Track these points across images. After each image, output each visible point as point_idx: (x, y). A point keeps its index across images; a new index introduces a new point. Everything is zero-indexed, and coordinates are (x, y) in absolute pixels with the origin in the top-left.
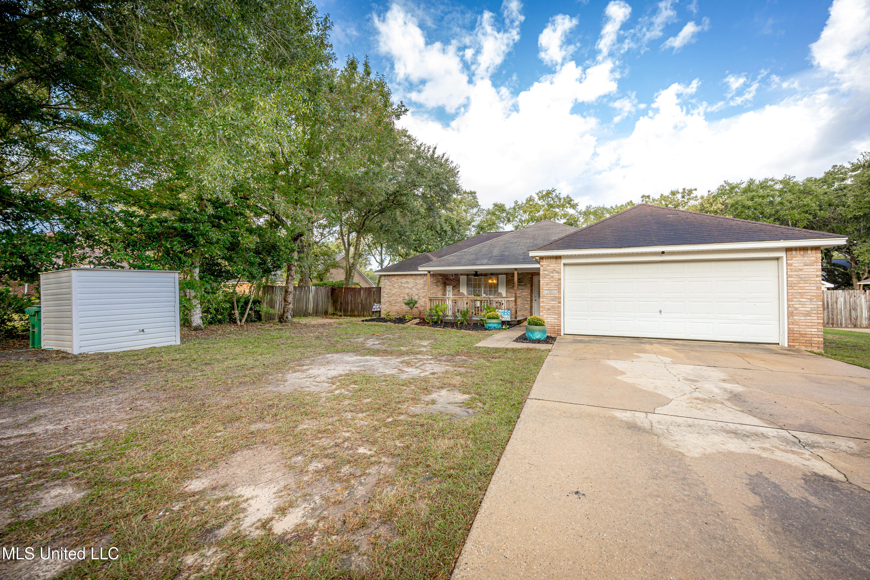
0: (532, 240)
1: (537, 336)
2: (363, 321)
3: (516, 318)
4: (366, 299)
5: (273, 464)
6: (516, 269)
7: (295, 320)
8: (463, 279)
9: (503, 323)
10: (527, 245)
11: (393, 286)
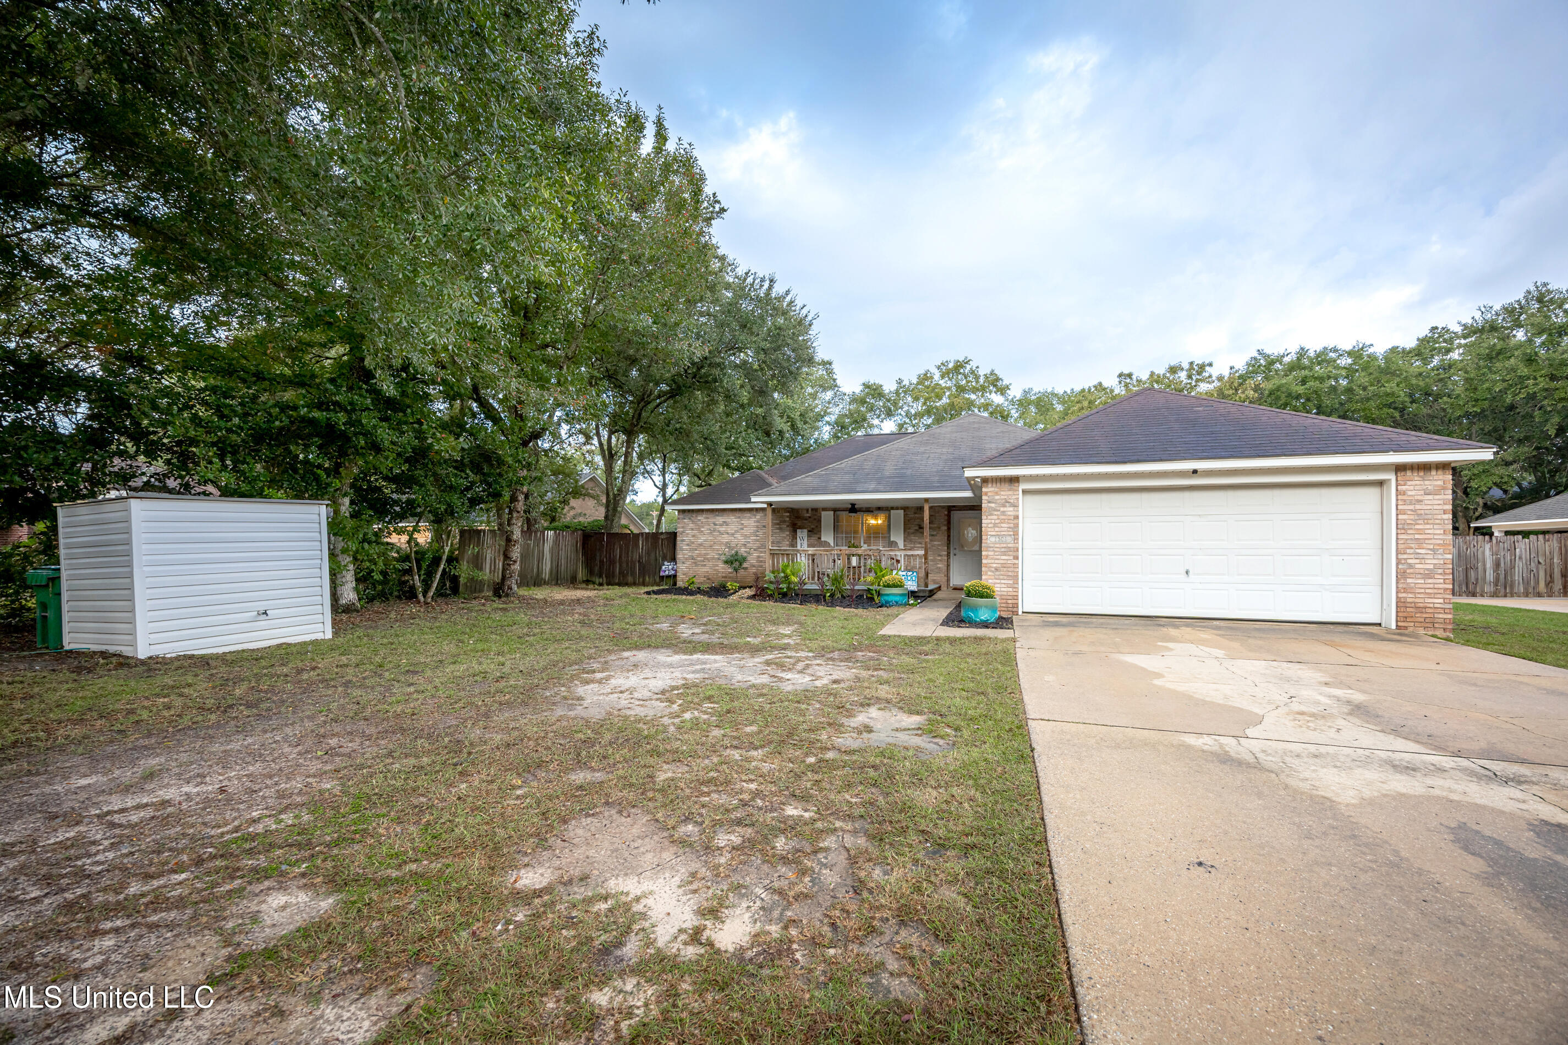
0: (951, 450)
1: (984, 615)
2: (648, 593)
3: (926, 586)
4: (648, 554)
5: (647, 840)
6: (927, 500)
7: (523, 592)
8: (827, 517)
9: (913, 594)
10: (944, 457)
11: (699, 530)
